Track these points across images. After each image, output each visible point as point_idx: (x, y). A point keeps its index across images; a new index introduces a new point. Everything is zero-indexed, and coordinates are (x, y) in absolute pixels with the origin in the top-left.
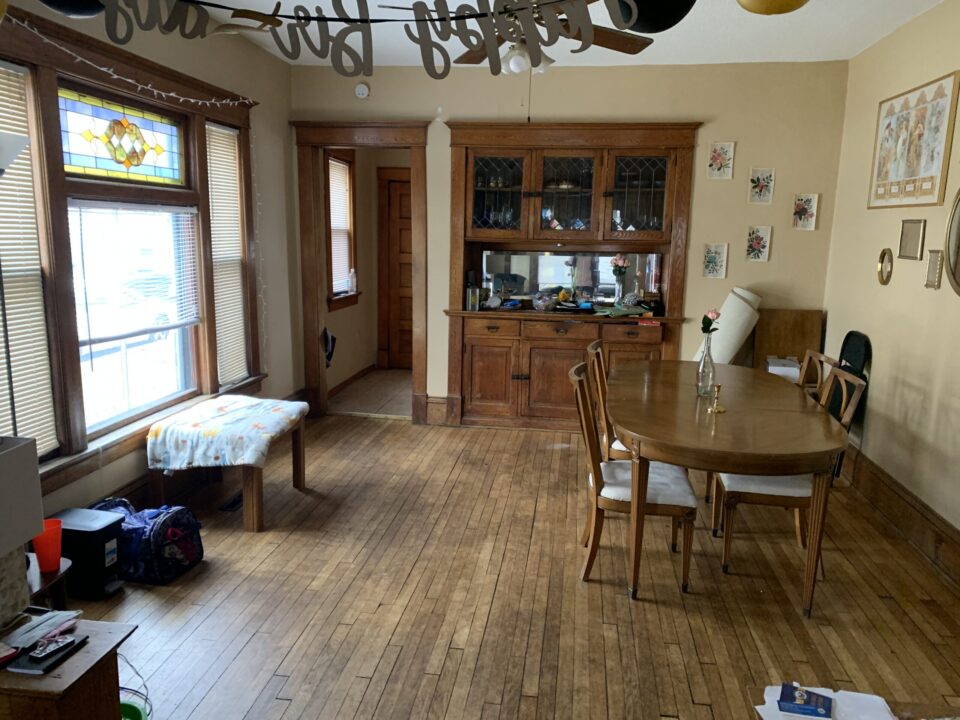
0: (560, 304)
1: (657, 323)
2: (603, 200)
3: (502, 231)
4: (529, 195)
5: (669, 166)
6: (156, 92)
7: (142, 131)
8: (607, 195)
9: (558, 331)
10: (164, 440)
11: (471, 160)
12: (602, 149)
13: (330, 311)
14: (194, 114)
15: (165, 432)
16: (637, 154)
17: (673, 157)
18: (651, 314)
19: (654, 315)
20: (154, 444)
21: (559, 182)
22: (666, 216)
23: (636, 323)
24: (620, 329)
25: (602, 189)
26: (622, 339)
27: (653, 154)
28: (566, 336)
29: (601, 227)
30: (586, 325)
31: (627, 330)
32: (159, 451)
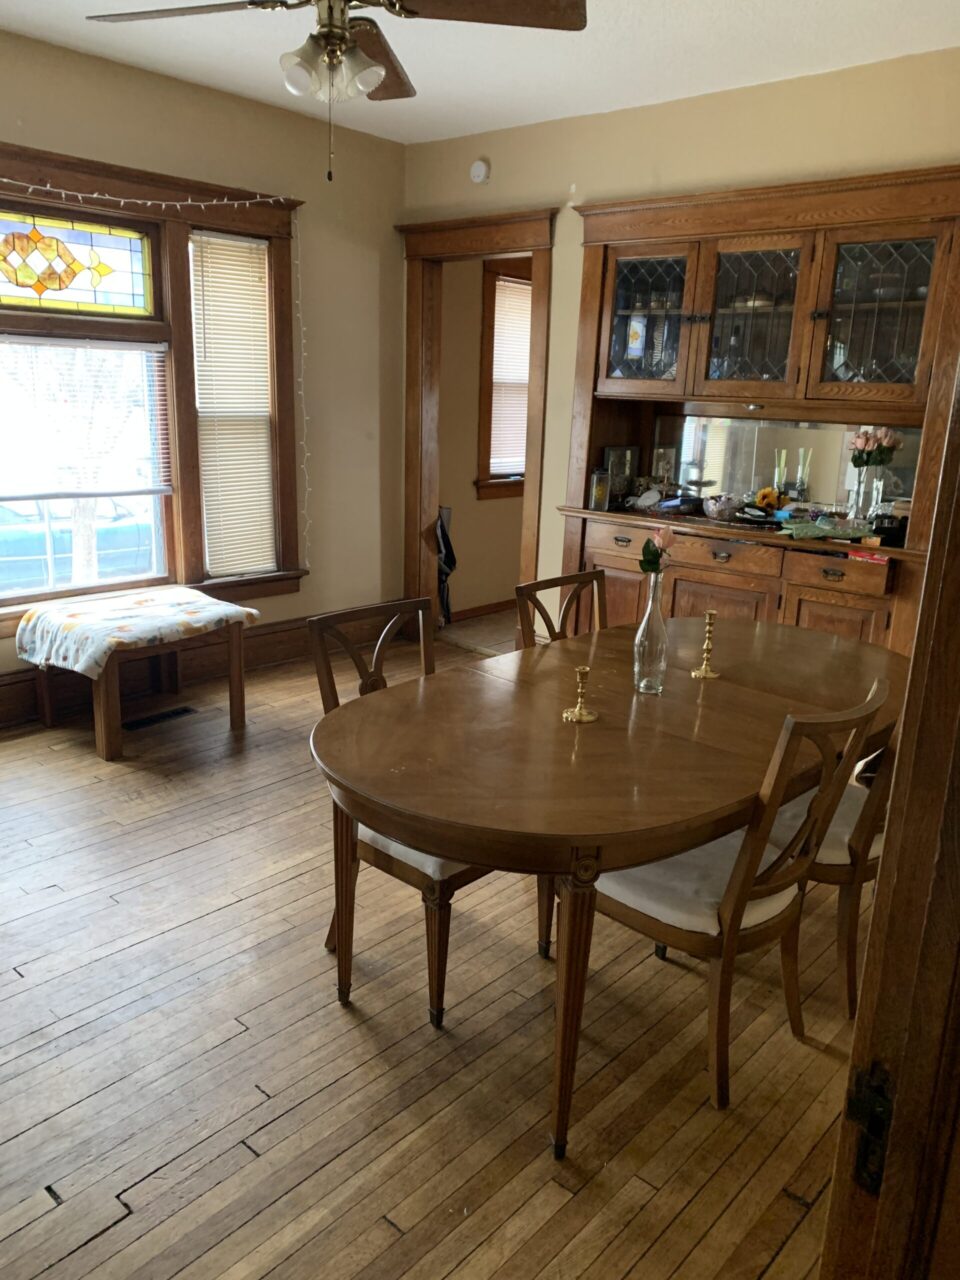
0: (741, 510)
1: (882, 559)
2: (809, 326)
3: (648, 383)
4: (691, 319)
5: (938, 254)
6: (63, 193)
7: (68, 246)
8: (816, 316)
9: (715, 555)
10: (35, 626)
11: (611, 265)
12: (815, 232)
13: (479, 499)
14: (165, 221)
15: (39, 618)
16: (874, 237)
17: (947, 236)
18: (876, 541)
19: (883, 543)
20: (24, 630)
21: (745, 295)
22: (923, 355)
23: (846, 555)
24: (813, 561)
25: (809, 306)
26: (815, 581)
27: (905, 233)
28: (727, 566)
29: (803, 376)
30: (764, 549)
31: (825, 566)
32: (27, 638)
